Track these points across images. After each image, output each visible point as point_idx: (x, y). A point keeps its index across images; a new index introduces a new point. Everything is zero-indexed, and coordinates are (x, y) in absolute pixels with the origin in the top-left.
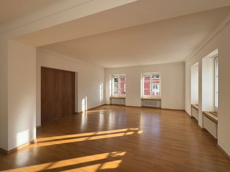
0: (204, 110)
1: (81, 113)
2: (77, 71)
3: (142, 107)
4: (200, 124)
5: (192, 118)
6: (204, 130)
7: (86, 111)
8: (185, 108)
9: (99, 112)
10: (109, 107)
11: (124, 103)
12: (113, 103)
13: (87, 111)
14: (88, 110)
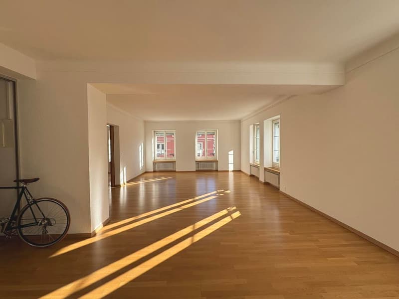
0: (265, 166)
1: (119, 186)
2: (117, 125)
3: (197, 171)
4: (262, 179)
5: (252, 176)
6: (267, 184)
7: (124, 184)
8: (240, 168)
9: (139, 184)
10: (152, 175)
11: (173, 168)
12: (157, 169)
13: (126, 183)
14: (128, 182)
